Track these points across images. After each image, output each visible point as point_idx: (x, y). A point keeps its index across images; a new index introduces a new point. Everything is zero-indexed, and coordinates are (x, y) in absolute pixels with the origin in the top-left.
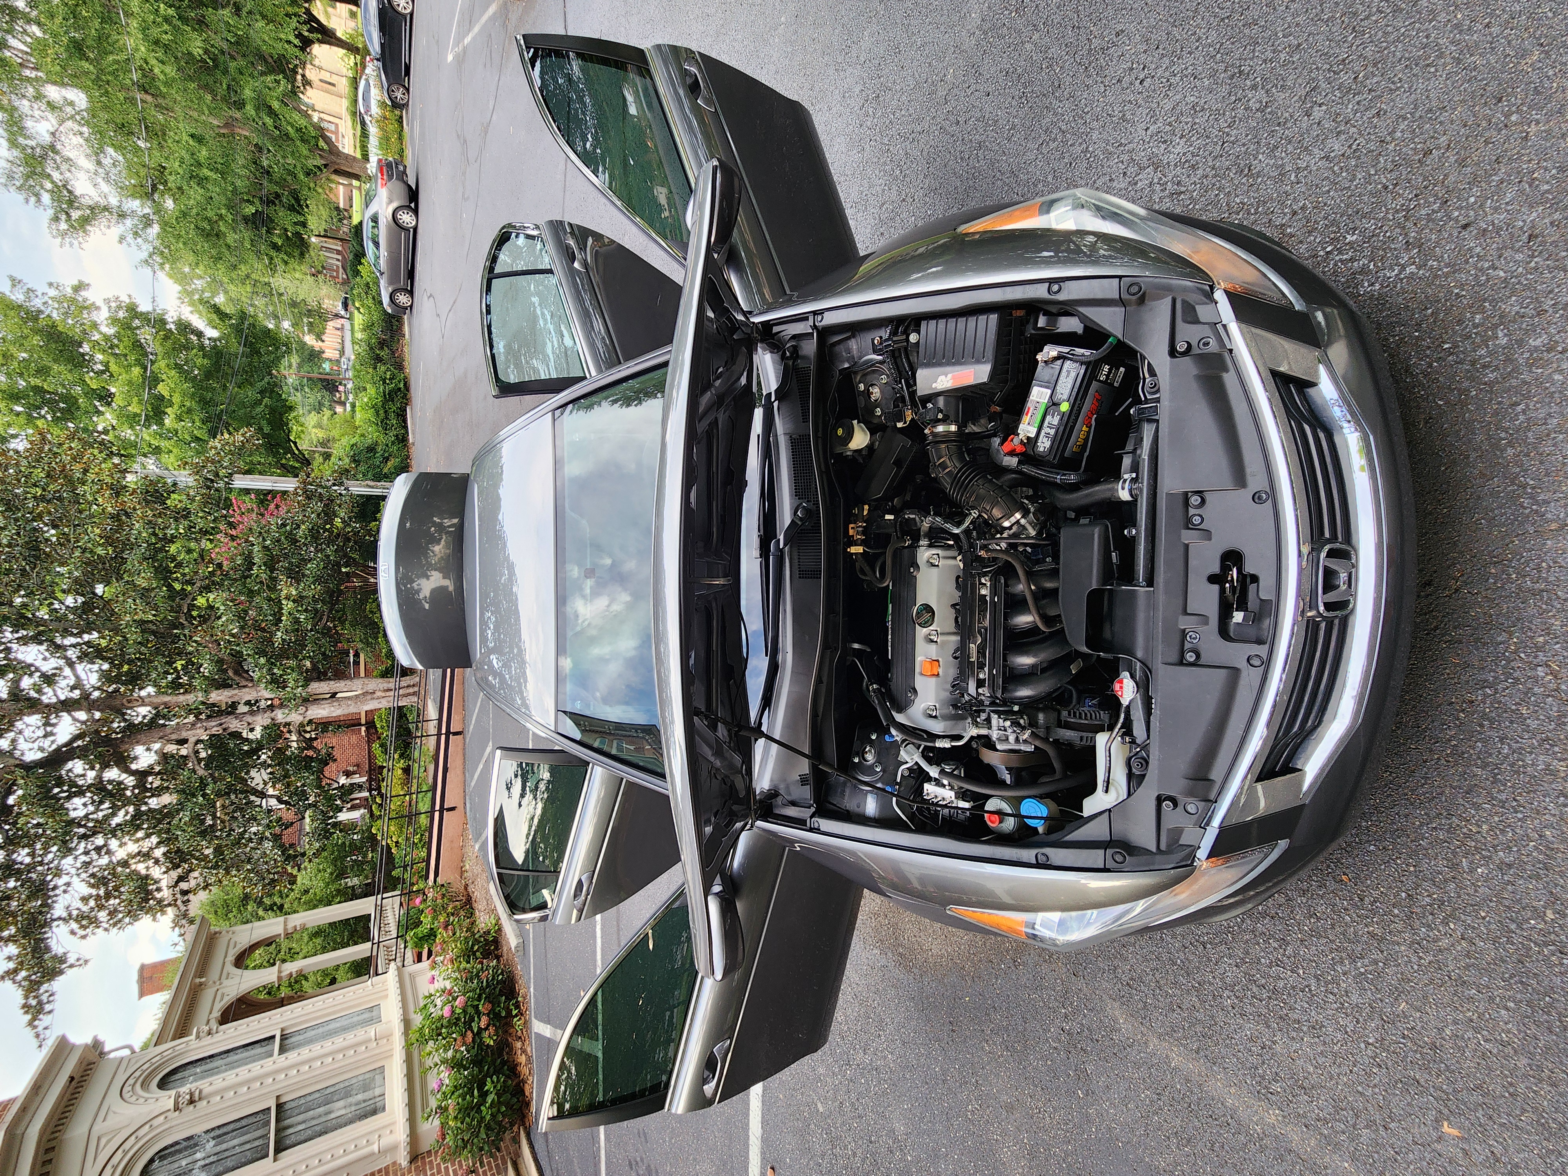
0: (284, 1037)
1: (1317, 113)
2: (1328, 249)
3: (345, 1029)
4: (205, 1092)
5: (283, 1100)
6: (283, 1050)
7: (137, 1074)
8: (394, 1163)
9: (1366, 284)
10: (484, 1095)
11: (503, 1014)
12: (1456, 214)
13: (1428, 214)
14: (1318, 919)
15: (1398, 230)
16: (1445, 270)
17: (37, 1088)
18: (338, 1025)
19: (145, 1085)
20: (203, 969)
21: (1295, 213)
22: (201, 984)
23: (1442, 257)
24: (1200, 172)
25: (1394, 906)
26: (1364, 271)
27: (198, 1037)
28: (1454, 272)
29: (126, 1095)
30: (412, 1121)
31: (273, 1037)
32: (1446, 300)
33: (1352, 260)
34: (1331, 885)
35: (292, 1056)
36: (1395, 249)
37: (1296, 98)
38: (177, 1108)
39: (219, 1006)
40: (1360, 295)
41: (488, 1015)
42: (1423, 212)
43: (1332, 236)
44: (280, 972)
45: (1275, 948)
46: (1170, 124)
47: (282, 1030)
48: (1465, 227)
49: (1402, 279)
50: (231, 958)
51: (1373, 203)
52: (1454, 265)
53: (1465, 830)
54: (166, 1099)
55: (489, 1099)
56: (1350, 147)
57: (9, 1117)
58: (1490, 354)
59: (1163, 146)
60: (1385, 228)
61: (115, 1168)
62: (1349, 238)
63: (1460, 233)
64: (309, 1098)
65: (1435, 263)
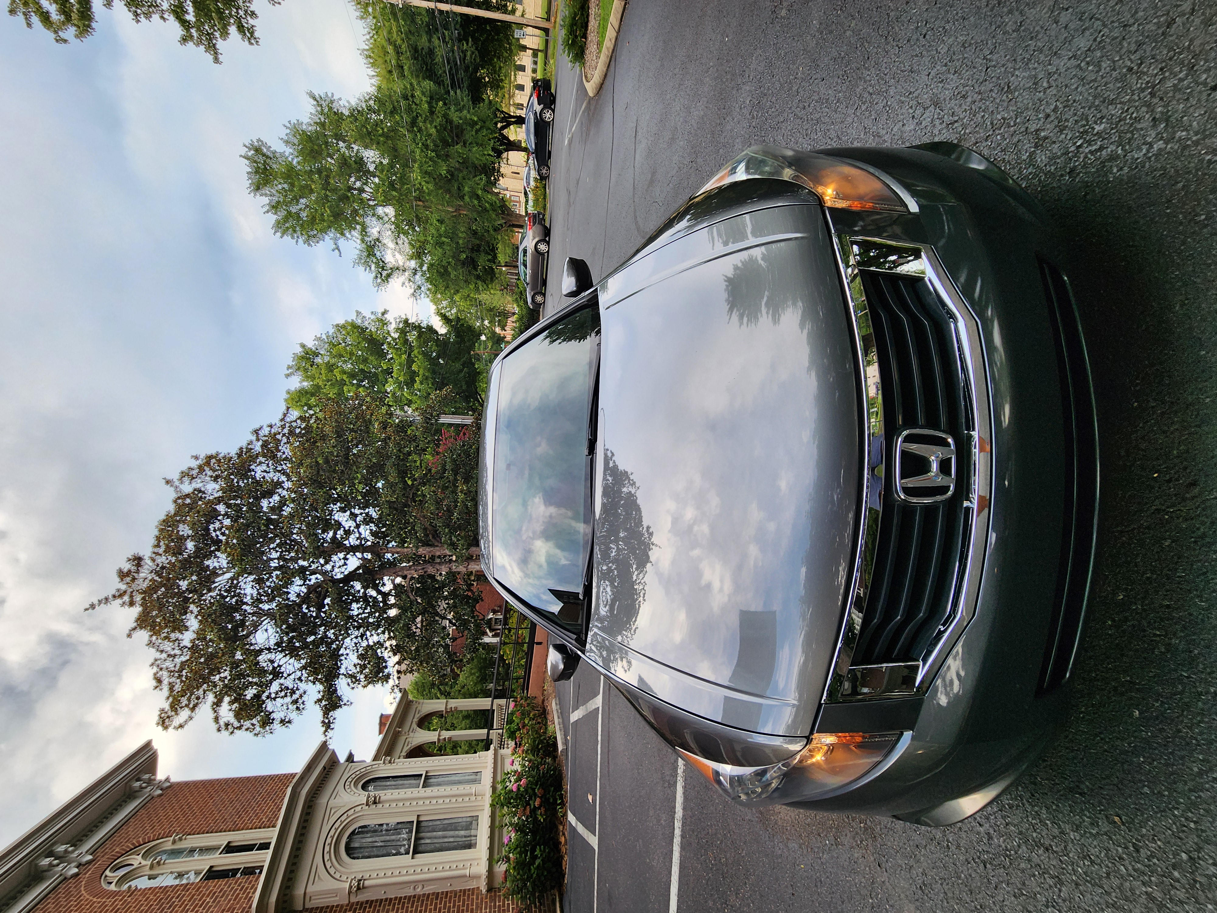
0: (427, 777)
1: (1064, 18)
2: (1078, 144)
3: (459, 782)
4: (382, 798)
5: (421, 819)
6: (424, 787)
7: (353, 776)
8: (478, 888)
9: (1115, 170)
10: (534, 858)
11: (551, 800)
12: (1204, 76)
13: (1175, 85)
14: (1092, 862)
15: (1144, 109)
16: (1194, 138)
17: (309, 768)
18: (457, 778)
19: (356, 785)
20: (401, 724)
21: (1048, 116)
22: (399, 732)
23: (1191, 126)
24: (969, 99)
25: (1174, 867)
26: (1113, 157)
27: (384, 763)
28: (1204, 139)
29: (347, 787)
30: (491, 859)
31: (421, 775)
32: (1197, 170)
33: (1101, 149)
34: (1105, 826)
35: (429, 792)
36: (1142, 129)
37: (1046, 9)
38: (367, 804)
39: (406, 749)
40: (1109, 182)
41: (541, 798)
42: (1169, 84)
43: (1081, 130)
44: (439, 736)
45: (1051, 886)
46: (946, 65)
47: (427, 772)
49: (1150, 158)
50: (416, 720)
51: (1119, 88)
52: (1205, 130)
54: (362, 797)
55: (537, 862)
56: (1095, 40)
57: (295, 780)
59: (941, 85)
60: (1131, 110)
61: (336, 829)
62: (1097, 128)
63: (1209, 95)
64: (435, 823)
65: (1184, 133)
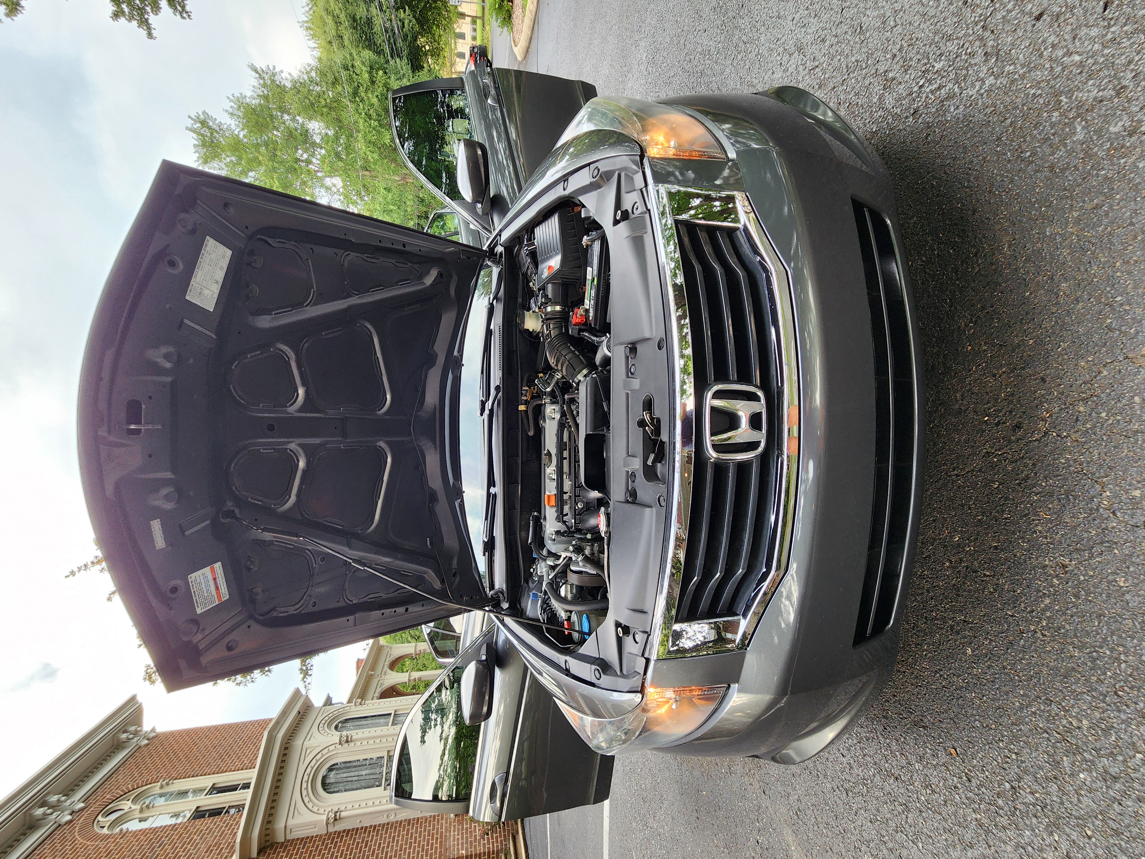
0: (395, 716)
2: (920, 84)
4: (354, 738)
5: (391, 754)
6: (393, 724)
7: (327, 718)
9: (952, 109)
13: (1004, 17)
14: (933, 791)
15: (977, 43)
16: (1021, 72)
17: (284, 713)
19: (329, 726)
20: (373, 667)
21: (895, 56)
22: (372, 675)
23: (1018, 58)
24: (828, 43)
25: (999, 795)
26: (950, 97)
27: (355, 705)
28: (1029, 72)
29: (320, 729)
31: (390, 714)
32: (1023, 105)
33: (939, 88)
34: (943, 758)
35: (397, 729)
36: (975, 64)
38: (340, 744)
39: (379, 690)
40: (947, 121)
42: (999, 16)
43: (923, 69)
44: (410, 676)
45: (899, 813)
46: (807, 9)
47: (395, 711)
48: (1038, 18)
49: (982, 95)
50: (387, 663)
51: (955, 23)
52: (1029, 63)
53: (1064, 722)
54: (335, 736)
57: (270, 725)
58: (1069, 153)
59: (803, 30)
60: (966, 46)
61: (312, 768)
62: (938, 66)
63: (1034, 25)
65: (1012, 67)
